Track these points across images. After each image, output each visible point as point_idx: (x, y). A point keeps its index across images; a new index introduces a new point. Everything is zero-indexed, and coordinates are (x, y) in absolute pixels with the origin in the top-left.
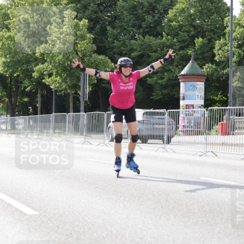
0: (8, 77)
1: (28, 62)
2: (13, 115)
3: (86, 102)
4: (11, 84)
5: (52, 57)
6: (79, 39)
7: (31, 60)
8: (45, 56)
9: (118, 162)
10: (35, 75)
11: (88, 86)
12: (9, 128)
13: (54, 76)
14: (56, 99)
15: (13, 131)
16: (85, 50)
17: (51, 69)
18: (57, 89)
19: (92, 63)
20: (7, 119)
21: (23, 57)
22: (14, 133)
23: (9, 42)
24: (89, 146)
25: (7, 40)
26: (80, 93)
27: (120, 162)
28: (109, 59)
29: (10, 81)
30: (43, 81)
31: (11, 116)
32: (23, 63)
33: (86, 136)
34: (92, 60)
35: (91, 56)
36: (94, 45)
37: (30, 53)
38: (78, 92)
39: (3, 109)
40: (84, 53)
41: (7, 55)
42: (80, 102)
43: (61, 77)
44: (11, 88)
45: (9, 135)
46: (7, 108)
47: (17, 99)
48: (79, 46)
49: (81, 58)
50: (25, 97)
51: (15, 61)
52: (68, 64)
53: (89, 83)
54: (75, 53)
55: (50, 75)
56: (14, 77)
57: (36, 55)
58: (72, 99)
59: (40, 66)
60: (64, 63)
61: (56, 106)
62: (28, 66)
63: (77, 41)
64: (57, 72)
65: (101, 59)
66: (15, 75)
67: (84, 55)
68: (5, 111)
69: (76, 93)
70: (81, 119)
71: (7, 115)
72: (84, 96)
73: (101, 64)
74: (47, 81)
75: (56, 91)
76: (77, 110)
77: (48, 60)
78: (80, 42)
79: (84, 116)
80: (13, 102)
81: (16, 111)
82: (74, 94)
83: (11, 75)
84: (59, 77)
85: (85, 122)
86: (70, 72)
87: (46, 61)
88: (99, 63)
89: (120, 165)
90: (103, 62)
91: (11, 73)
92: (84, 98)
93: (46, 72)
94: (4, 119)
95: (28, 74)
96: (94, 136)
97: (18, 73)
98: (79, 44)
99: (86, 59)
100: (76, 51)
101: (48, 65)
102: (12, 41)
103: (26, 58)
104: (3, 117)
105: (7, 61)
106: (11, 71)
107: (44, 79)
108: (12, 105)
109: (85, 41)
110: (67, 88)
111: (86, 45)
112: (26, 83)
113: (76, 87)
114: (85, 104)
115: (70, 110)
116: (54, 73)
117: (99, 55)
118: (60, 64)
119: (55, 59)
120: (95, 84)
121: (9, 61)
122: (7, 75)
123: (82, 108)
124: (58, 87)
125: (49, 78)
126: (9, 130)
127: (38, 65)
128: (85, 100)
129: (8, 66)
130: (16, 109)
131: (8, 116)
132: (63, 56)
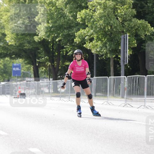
0: (50, 42)
1: (70, 27)
2: (55, 78)
3: (126, 66)
4: (53, 48)
5: (93, 22)
6: (118, 4)
7: (72, 25)
8: (86, 20)
9: (79, 108)
10: (77, 40)
11: (128, 50)
12: (52, 91)
13: (95, 41)
14: (97, 63)
15: (56, 94)
16: (125, 14)
17: (92, 34)
18: (98, 53)
19: (132, 28)
20: (50, 82)
21: (65, 22)
22: (56, 96)
23: (51, 8)
24: (130, 109)
25: (48, 5)
26: (121, 56)
27: (80, 108)
28: (149, 23)
29: (53, 46)
30: (84, 46)
31: (53, 80)
32: (65, 28)
33: (126, 99)
34: (132, 24)
35: (131, 21)
36: (134, 10)
37: (71, 18)
38: (119, 56)
39: (46, 73)
40: (124, 18)
41: (49, 20)
42: (120, 66)
43: (102, 41)
44: (53, 53)
45: (52, 98)
46: (50, 72)
47: (59, 63)
48: (119, 11)
49: (121, 22)
50: (67, 62)
51: (56, 27)
52: (108, 29)
53: (129, 47)
54: (116, 18)
55: (91, 40)
56: (56, 42)
57: (77, 20)
58: (113, 63)
59: (82, 31)
60: (104, 28)
61: (97, 70)
62: (69, 31)
63: (117, 7)
64: (98, 37)
65: (141, 23)
66: (57, 40)
67: (124, 20)
68: (48, 75)
69: (117, 57)
70: (122, 82)
71: (49, 79)
72: (124, 59)
73: (141, 28)
74: (88, 46)
75: (97, 56)
76: (117, 73)
77: (89, 25)
78: (120, 7)
79: (124, 79)
80: (55, 66)
81: (58, 74)
82: (115, 58)
83: (53, 40)
84: (99, 42)
85: (126, 85)
86: (110, 36)
87: (87, 26)
88: (139, 27)
89: (80, 110)
90: (143, 26)
91: (53, 38)
92: (124, 62)
93: (88, 37)
94: (47, 82)
95: (70, 38)
96: (134, 99)
97: (60, 38)
98: (119, 9)
99: (126, 24)
100: (116, 16)
101: (89, 30)
102: (53, 6)
103: (68, 23)
104: (45, 80)
105: (49, 27)
106: (53, 35)
107: (85, 43)
108: (54, 68)
109: (125, 6)
110: (108, 52)
111: (125, 10)
112: (68, 48)
113: (116, 51)
114: (125, 67)
115: (111, 74)
116: (95, 38)
117: (139, 19)
118: (101, 29)
119: (97, 24)
120: (135, 48)
121: (51, 26)
122: (50, 40)
123: (122, 71)
124: (99, 52)
125: (90, 43)
126: (52, 93)
127: (79, 30)
128: (125, 64)
129: (50, 31)
130: (58, 73)
131: (51, 79)
132: (104, 21)
